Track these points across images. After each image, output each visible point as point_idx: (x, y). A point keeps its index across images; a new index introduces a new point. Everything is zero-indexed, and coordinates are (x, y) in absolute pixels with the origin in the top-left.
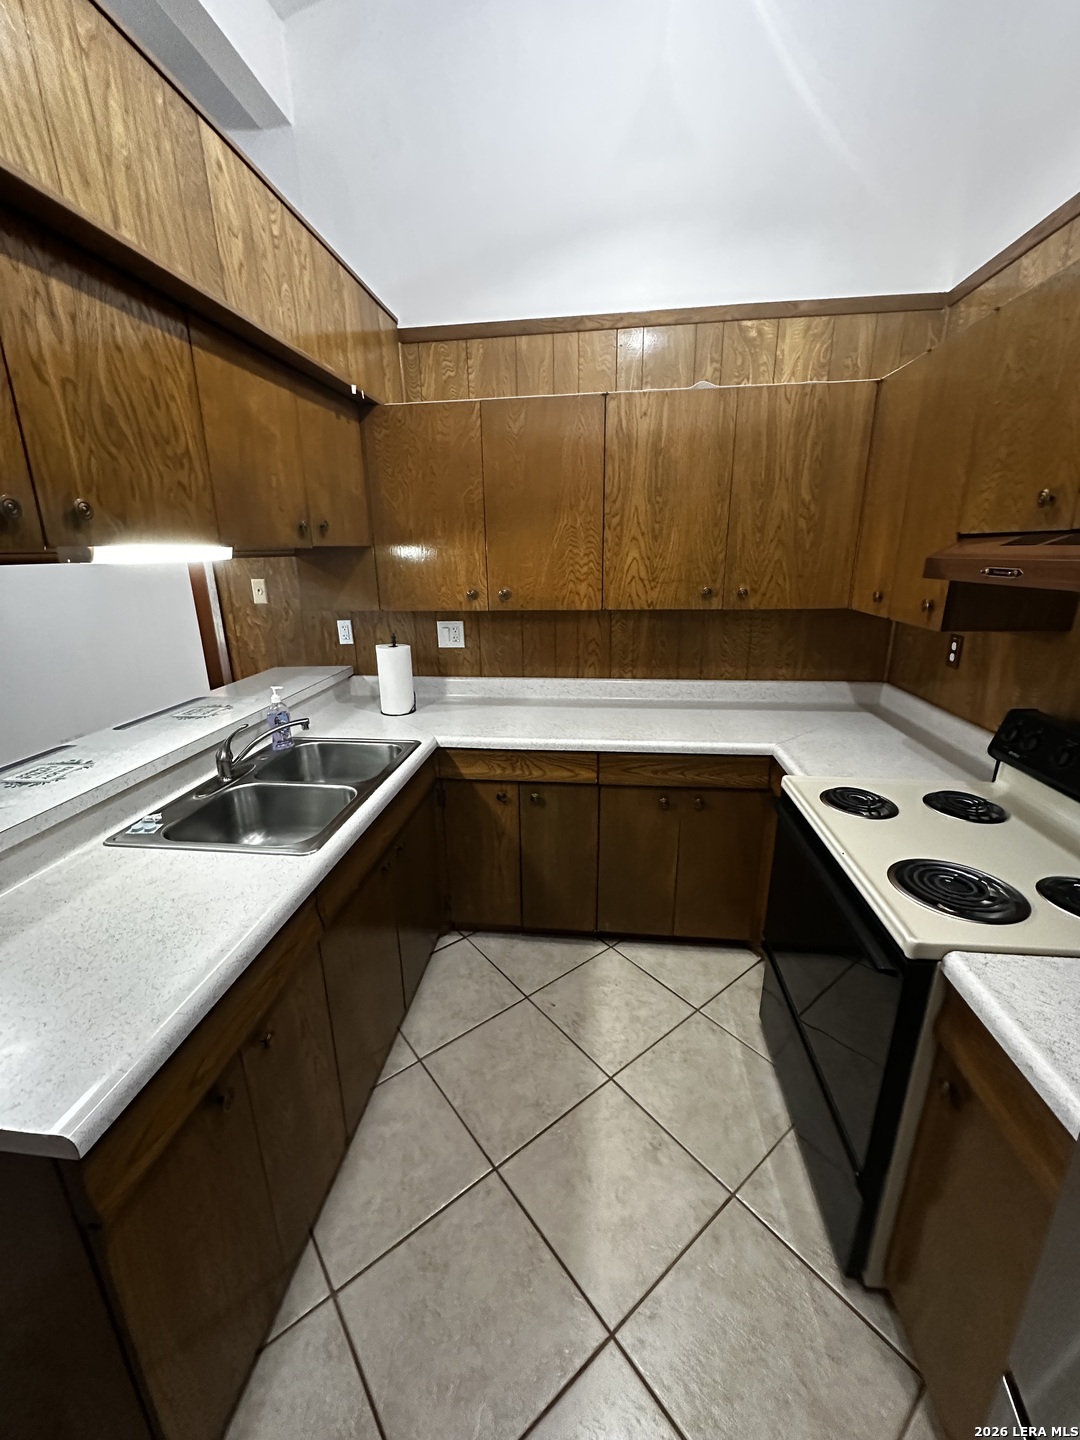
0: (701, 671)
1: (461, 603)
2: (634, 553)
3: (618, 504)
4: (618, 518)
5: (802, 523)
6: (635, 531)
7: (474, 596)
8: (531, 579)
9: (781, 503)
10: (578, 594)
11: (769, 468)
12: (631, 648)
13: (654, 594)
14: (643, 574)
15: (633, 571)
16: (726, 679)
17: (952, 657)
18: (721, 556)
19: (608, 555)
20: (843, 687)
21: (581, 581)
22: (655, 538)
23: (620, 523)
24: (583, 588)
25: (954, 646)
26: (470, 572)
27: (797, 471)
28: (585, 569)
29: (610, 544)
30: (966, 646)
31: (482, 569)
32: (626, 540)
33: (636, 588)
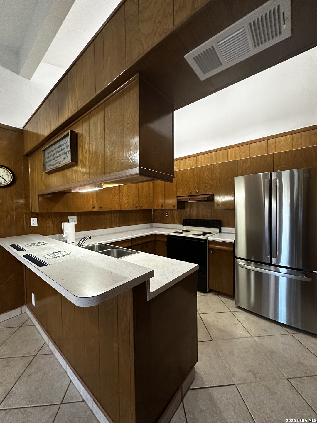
0: (128, 224)
1: (90, 209)
2: (125, 199)
3: (122, 189)
4: (122, 192)
5: (147, 195)
6: (125, 195)
7: (94, 208)
8: (106, 204)
9: (145, 191)
10: (116, 207)
11: (143, 186)
12: (116, 220)
13: (129, 207)
14: (127, 203)
15: (125, 202)
16: (132, 225)
17: (167, 216)
18: (138, 200)
19: (121, 199)
20: (148, 224)
21: (116, 204)
22: (128, 196)
23: (123, 193)
24: (117, 205)
25: (167, 214)
26: (93, 202)
27: (146, 187)
28: (117, 202)
29: (121, 197)
30: (169, 213)
31: (96, 201)
32: (124, 196)
33: (126, 206)
